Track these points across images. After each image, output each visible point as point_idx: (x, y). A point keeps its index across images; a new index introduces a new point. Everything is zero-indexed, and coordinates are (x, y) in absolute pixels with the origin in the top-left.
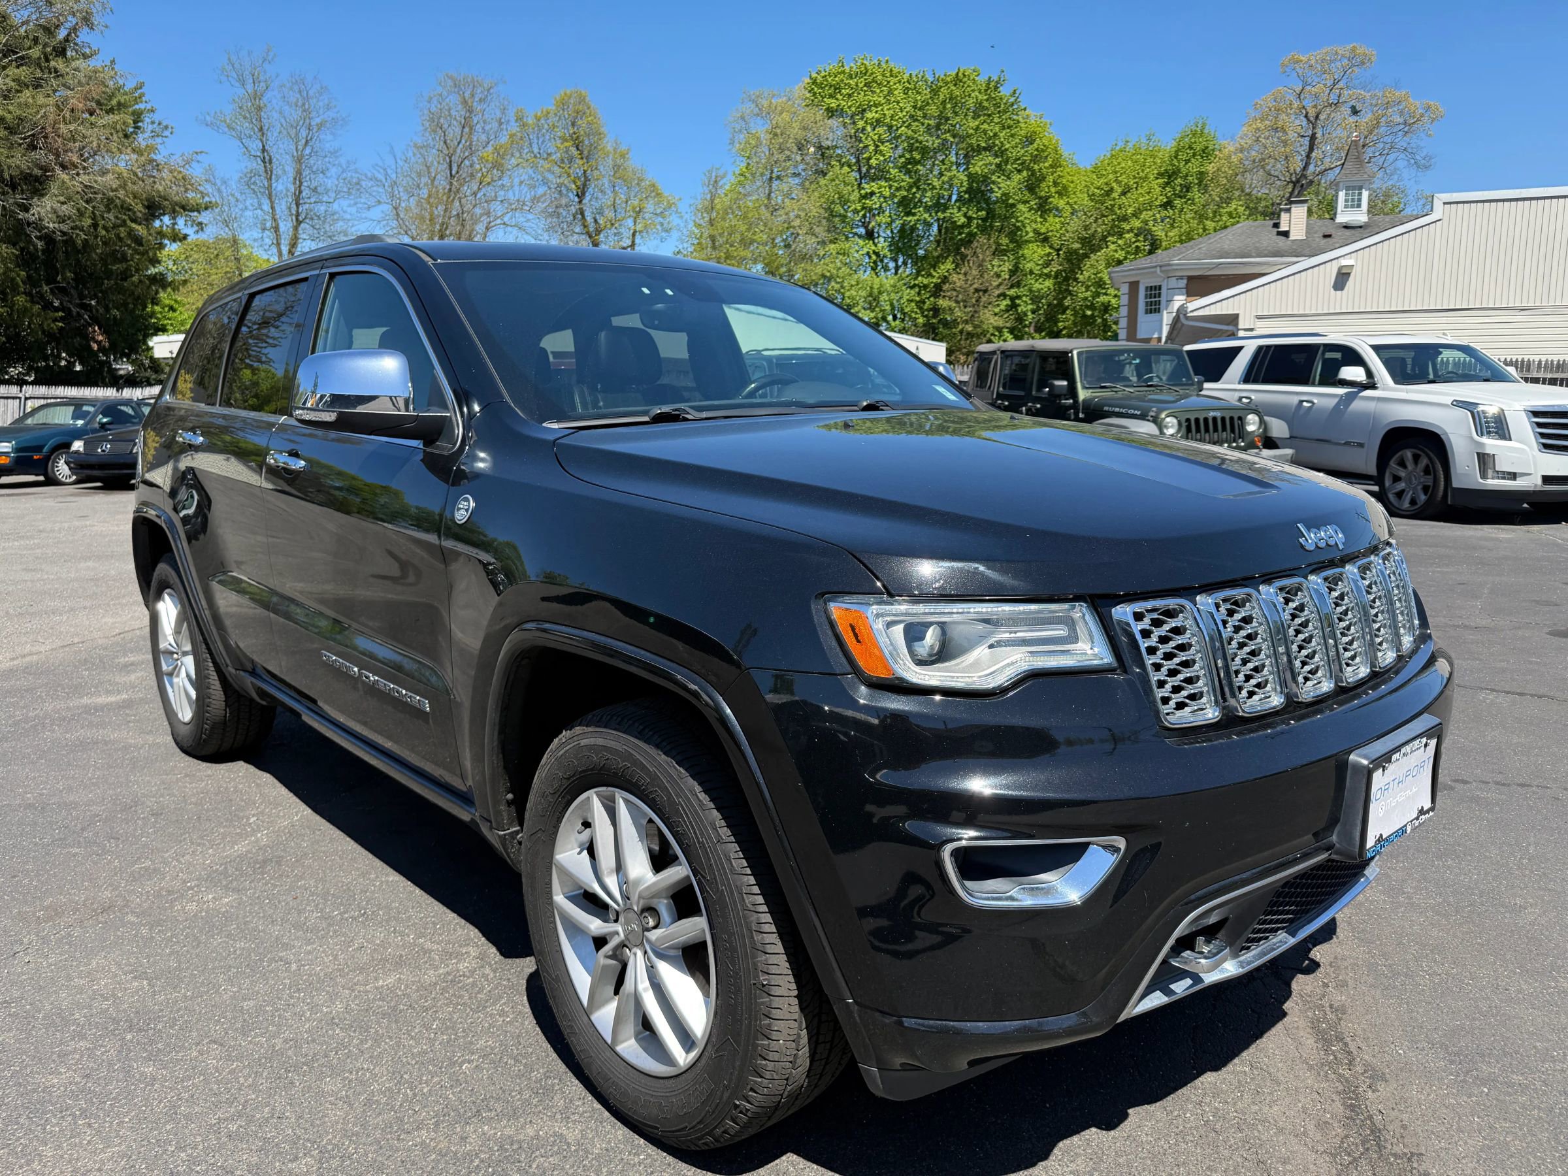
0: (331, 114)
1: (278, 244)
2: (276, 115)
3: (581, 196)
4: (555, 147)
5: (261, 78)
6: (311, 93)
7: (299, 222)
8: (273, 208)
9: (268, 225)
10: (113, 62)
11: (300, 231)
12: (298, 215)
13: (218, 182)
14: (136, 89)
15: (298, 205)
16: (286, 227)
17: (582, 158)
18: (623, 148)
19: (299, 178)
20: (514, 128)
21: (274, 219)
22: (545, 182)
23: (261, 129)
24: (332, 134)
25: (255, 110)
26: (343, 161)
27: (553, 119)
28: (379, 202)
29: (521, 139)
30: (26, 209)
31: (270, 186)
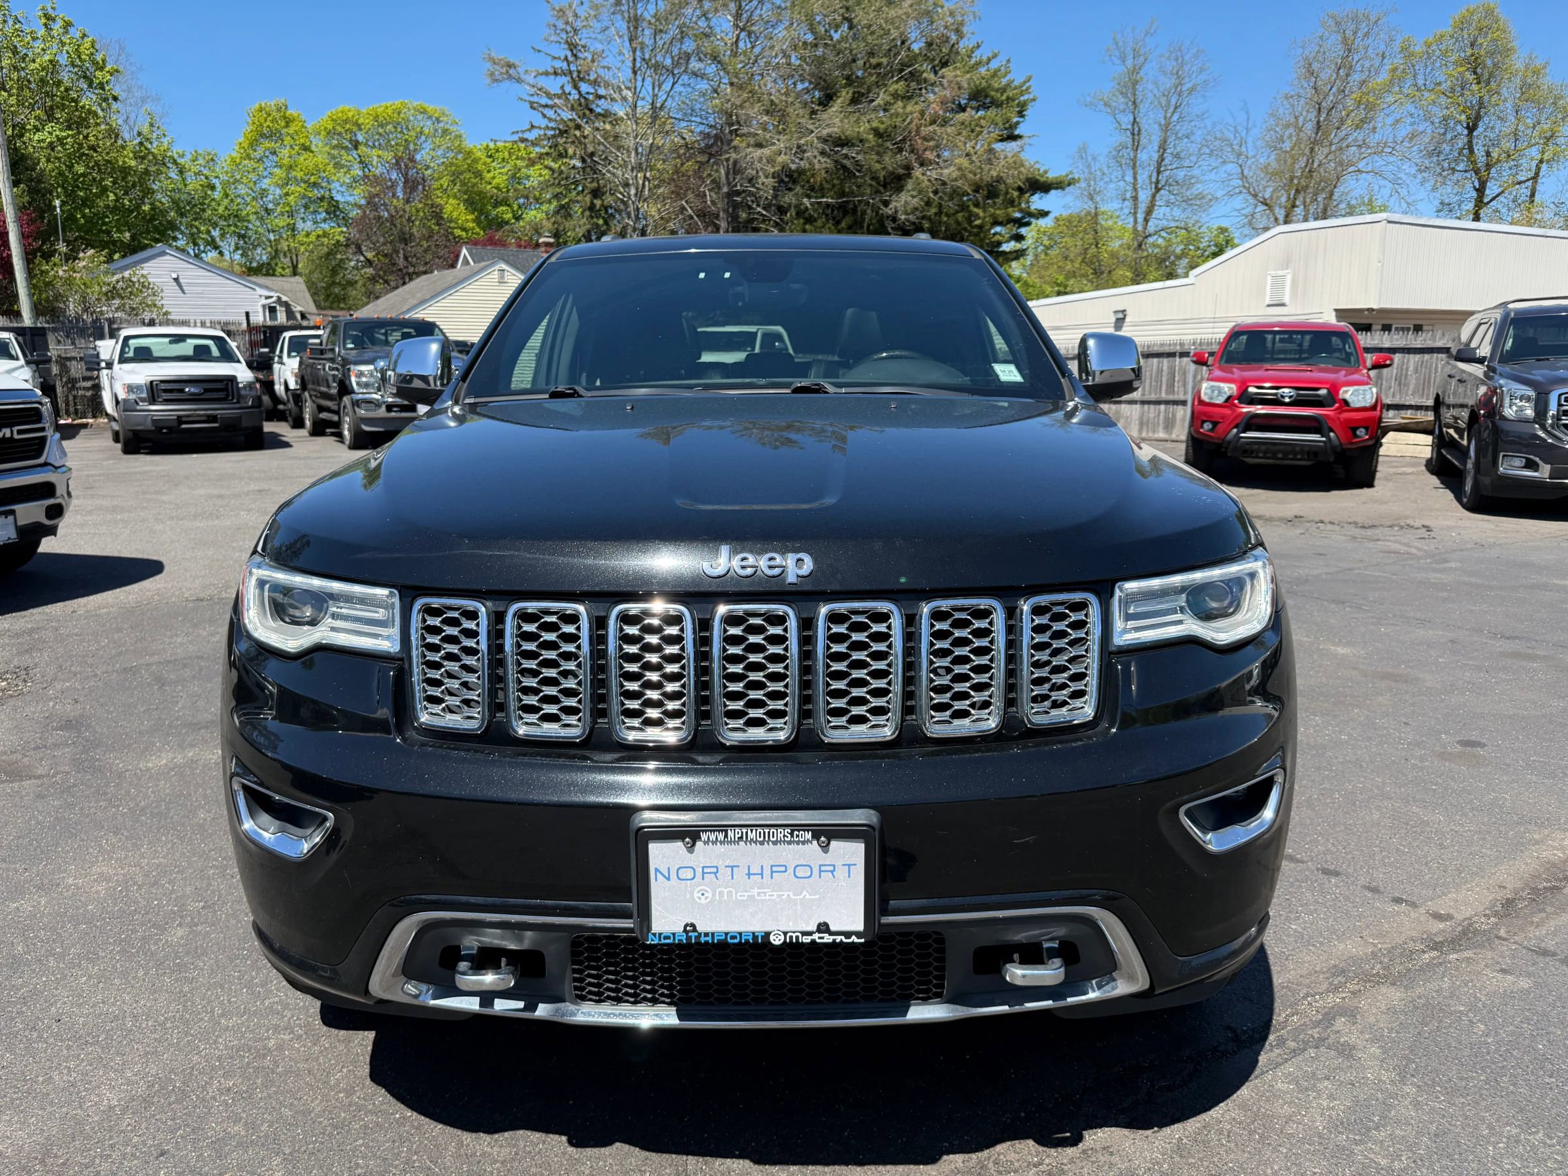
0: (1203, 77)
1: (1135, 213)
2: (1150, 86)
3: (1471, 129)
4: (1445, 74)
5: (1142, 52)
6: (1187, 58)
7: (1158, 190)
8: (1135, 178)
9: (1128, 195)
10: (1009, 61)
11: (1157, 198)
12: (1157, 182)
13: (1089, 159)
14: (1025, 82)
15: (1159, 172)
16: (1144, 196)
17: (1479, 83)
18: (1538, 63)
19: (1163, 147)
20: (1399, 60)
21: (1135, 189)
22: (1428, 118)
23: (1134, 102)
24: (1204, 97)
25: (1131, 87)
26: (1209, 123)
27: (1448, 43)
28: (1224, 162)
29: (1404, 71)
30: (886, 203)
31: (1135, 157)
